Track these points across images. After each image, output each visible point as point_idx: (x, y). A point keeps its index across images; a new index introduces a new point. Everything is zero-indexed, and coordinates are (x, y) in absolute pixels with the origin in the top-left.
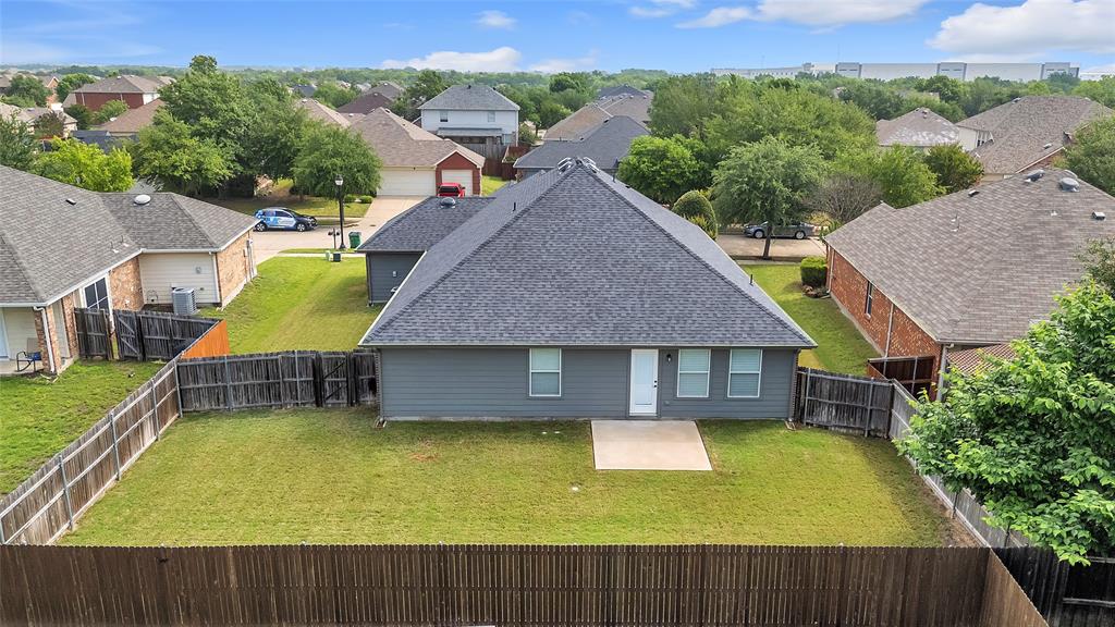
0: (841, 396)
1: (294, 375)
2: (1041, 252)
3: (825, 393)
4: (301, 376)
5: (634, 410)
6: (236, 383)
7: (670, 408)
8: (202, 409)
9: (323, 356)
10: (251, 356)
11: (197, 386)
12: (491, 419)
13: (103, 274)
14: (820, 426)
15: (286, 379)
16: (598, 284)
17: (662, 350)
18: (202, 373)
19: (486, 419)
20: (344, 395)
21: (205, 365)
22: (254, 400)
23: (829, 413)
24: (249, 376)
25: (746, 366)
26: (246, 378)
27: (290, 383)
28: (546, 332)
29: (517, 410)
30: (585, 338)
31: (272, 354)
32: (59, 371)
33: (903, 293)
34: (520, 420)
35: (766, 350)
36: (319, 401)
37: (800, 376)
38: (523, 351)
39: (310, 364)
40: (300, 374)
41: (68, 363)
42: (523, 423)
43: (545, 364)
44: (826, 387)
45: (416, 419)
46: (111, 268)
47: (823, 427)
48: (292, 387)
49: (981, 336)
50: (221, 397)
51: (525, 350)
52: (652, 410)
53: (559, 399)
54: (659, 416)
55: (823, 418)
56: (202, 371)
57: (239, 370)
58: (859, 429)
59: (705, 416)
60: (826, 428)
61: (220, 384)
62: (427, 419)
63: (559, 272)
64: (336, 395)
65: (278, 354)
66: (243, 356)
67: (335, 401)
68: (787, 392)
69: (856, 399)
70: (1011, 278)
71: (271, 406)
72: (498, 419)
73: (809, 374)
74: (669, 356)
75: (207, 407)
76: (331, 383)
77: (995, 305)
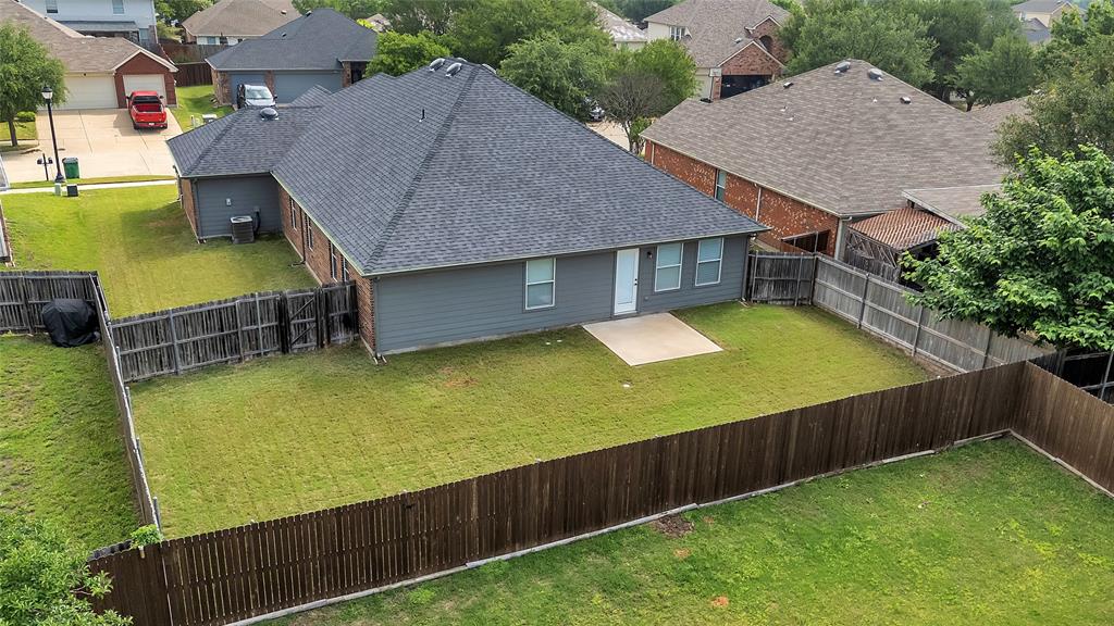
0: (778, 274)
1: (254, 322)
2: (880, 133)
3: (767, 272)
4: (262, 323)
5: (619, 309)
6: (184, 341)
7: (649, 303)
8: (141, 377)
9: (289, 296)
10: (201, 306)
11: (134, 350)
12: (488, 338)
14: (762, 302)
15: (245, 328)
16: (564, 191)
17: (641, 248)
18: (139, 335)
19: (482, 339)
20: (312, 337)
21: (143, 324)
22: (206, 358)
23: (769, 288)
24: (199, 329)
25: (710, 255)
26: (195, 333)
27: (248, 331)
28: (543, 244)
29: (514, 325)
30: (579, 244)
31: (226, 301)
33: (775, 179)
34: (516, 334)
35: (727, 238)
36: (285, 349)
37: (750, 258)
38: (521, 264)
39: (272, 307)
40: (262, 319)
42: (522, 337)
43: (539, 275)
44: (768, 265)
45: (413, 349)
47: (764, 302)
48: (252, 338)
49: (869, 207)
50: (165, 359)
51: (521, 263)
52: (631, 308)
53: (552, 308)
54: (638, 313)
55: (765, 295)
56: (140, 331)
57: (185, 323)
58: (791, 300)
59: (677, 306)
60: (767, 302)
61: (162, 344)
62: (425, 347)
63: (520, 180)
64: (304, 339)
65: (234, 300)
66: (191, 308)
67: (301, 345)
68: (740, 274)
69: (788, 274)
70: (868, 157)
71: (227, 362)
72: (495, 338)
73: (757, 256)
74: (649, 254)
75: (147, 375)
76: (298, 326)
77: (868, 181)
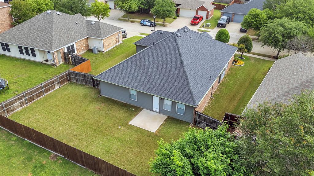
0: (208, 122)
4: (90, 79)
5: (154, 109)
6: (79, 78)
7: (162, 111)
8: (74, 81)
10: (82, 73)
11: (72, 77)
13: (74, 43)
15: (88, 79)
18: (73, 74)
22: (83, 82)
23: (204, 125)
24: (82, 77)
29: (127, 101)
32: (58, 65)
34: (128, 104)
36: (94, 86)
37: (195, 113)
41: (61, 63)
44: (203, 118)
45: (107, 97)
46: (76, 42)
50: (77, 80)
53: (136, 101)
54: (159, 113)
55: (202, 126)
57: (79, 75)
59: (171, 116)
61: (76, 77)
62: (109, 98)
64: (97, 86)
65: (86, 74)
68: (191, 116)
69: (212, 124)
71: (86, 84)
72: (124, 102)
73: (198, 113)
74: (161, 99)
